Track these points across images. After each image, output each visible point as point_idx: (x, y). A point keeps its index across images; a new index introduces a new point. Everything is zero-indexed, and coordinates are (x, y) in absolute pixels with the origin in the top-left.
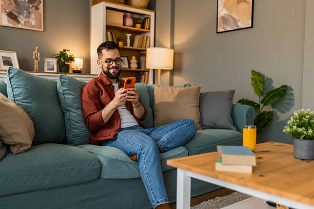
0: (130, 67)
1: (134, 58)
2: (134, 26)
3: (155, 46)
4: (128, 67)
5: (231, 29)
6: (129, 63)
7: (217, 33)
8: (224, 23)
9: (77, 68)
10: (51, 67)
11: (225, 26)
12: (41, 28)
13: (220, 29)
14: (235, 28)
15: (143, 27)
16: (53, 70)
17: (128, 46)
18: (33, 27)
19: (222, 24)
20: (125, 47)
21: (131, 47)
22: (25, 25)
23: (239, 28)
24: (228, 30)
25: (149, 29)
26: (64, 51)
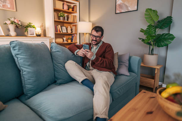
0: (67, 32)
1: (69, 27)
2: (68, 9)
3: (80, 21)
4: (66, 32)
5: (124, 11)
6: (67, 30)
7: (116, 13)
8: (120, 8)
9: (38, 33)
10: (32, 33)
11: (121, 10)
12: (14, 9)
13: (118, 12)
14: (127, 11)
15: (73, 10)
16: (34, 35)
17: (66, 21)
18: (9, 8)
19: (119, 9)
20: (64, 21)
21: (67, 21)
22: (3, 7)
23: (129, 11)
24: (122, 12)
25: (76, 11)
26: (30, 23)
